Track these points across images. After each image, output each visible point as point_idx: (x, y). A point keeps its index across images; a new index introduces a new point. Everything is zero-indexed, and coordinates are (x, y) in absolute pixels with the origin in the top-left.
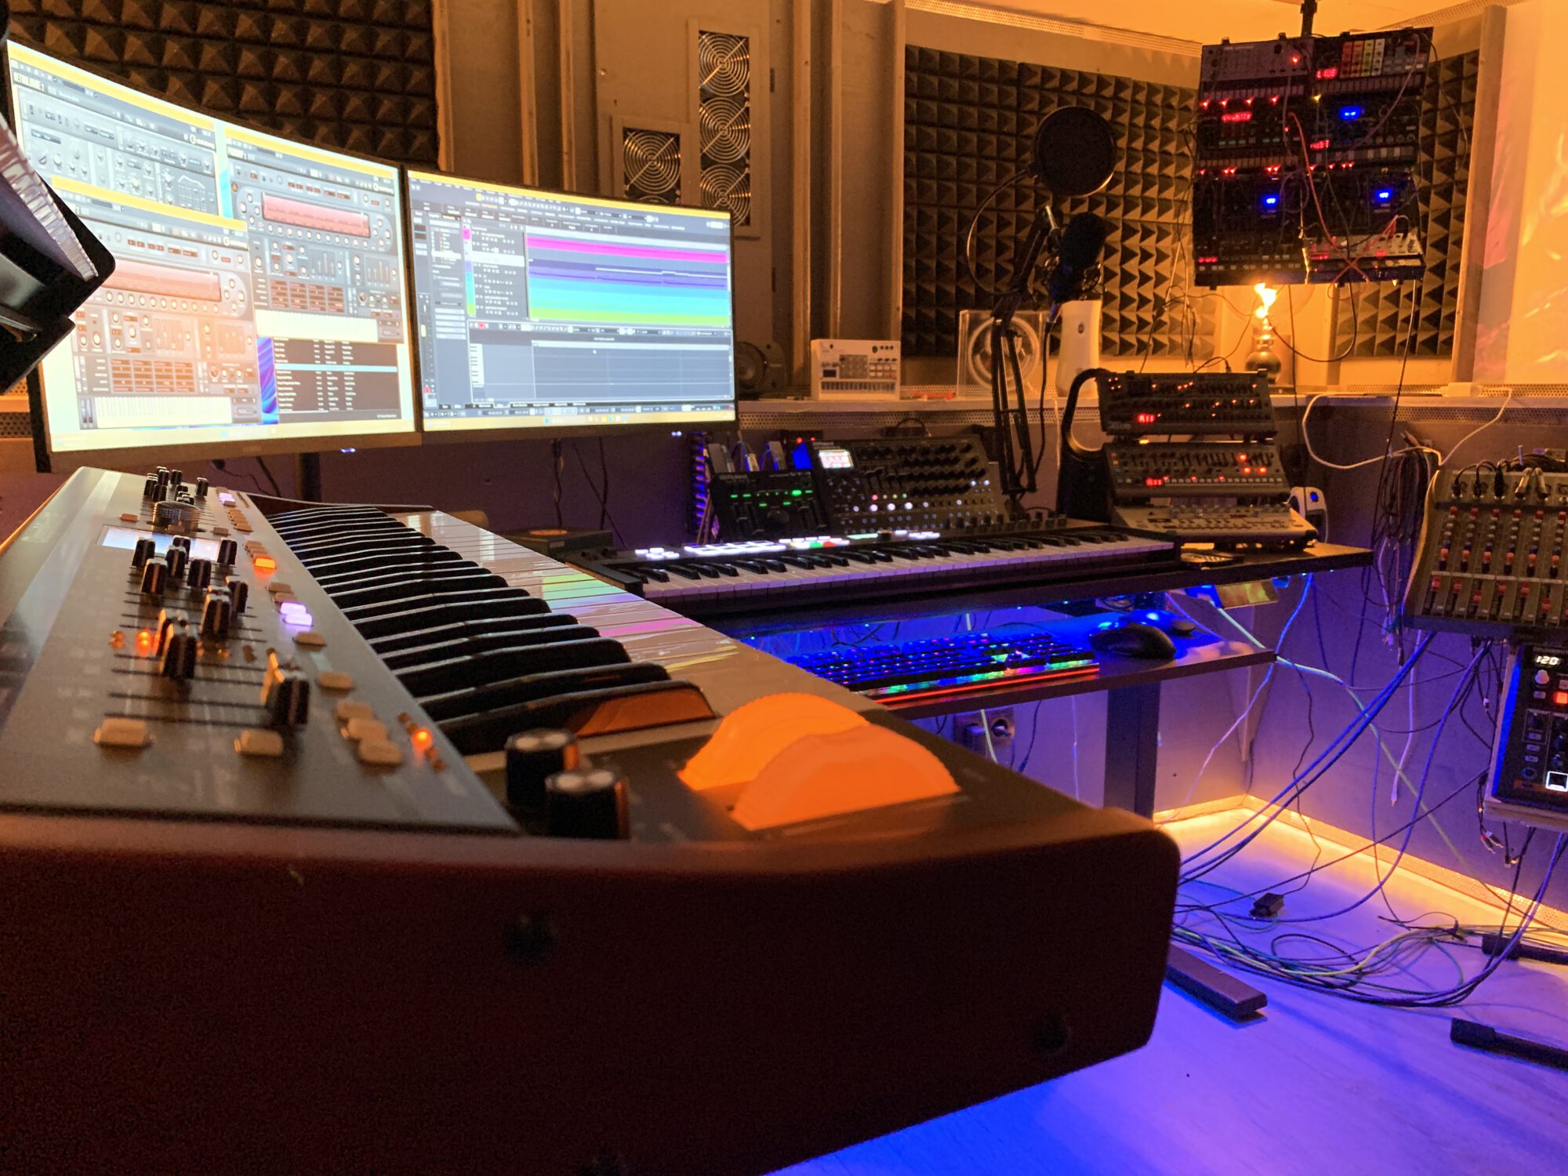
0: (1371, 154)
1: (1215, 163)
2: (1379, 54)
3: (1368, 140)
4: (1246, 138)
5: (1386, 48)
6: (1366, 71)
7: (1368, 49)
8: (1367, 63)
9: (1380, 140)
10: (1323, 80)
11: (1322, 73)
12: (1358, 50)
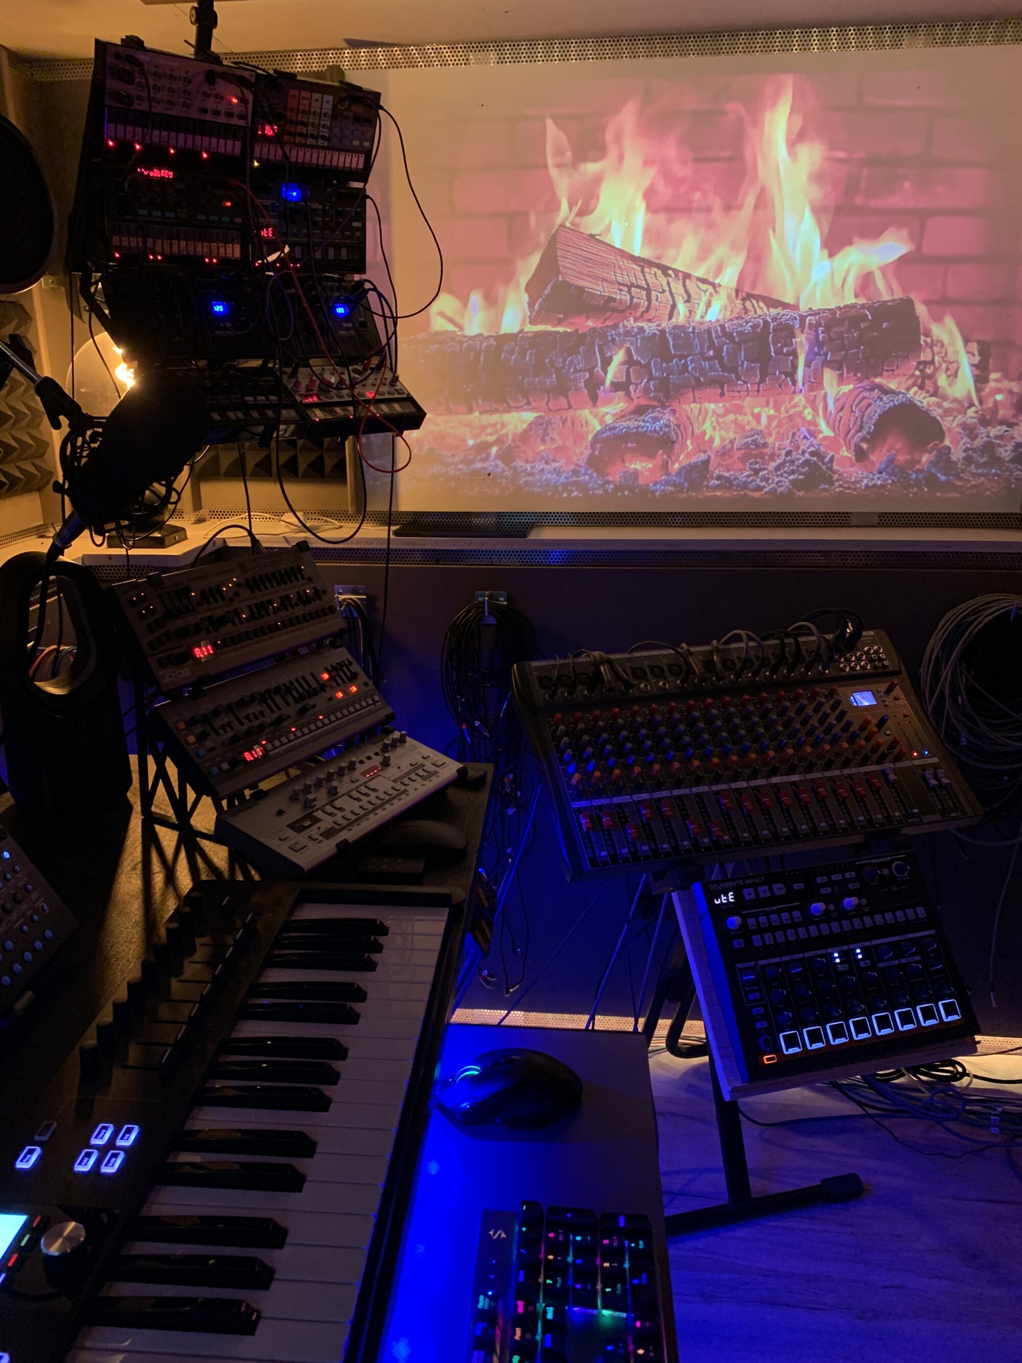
0: (319, 253)
4: (174, 207)
5: (333, 106)
6: (312, 136)
7: (315, 105)
8: (313, 124)
9: (328, 236)
10: (264, 139)
11: (263, 128)
12: (303, 102)
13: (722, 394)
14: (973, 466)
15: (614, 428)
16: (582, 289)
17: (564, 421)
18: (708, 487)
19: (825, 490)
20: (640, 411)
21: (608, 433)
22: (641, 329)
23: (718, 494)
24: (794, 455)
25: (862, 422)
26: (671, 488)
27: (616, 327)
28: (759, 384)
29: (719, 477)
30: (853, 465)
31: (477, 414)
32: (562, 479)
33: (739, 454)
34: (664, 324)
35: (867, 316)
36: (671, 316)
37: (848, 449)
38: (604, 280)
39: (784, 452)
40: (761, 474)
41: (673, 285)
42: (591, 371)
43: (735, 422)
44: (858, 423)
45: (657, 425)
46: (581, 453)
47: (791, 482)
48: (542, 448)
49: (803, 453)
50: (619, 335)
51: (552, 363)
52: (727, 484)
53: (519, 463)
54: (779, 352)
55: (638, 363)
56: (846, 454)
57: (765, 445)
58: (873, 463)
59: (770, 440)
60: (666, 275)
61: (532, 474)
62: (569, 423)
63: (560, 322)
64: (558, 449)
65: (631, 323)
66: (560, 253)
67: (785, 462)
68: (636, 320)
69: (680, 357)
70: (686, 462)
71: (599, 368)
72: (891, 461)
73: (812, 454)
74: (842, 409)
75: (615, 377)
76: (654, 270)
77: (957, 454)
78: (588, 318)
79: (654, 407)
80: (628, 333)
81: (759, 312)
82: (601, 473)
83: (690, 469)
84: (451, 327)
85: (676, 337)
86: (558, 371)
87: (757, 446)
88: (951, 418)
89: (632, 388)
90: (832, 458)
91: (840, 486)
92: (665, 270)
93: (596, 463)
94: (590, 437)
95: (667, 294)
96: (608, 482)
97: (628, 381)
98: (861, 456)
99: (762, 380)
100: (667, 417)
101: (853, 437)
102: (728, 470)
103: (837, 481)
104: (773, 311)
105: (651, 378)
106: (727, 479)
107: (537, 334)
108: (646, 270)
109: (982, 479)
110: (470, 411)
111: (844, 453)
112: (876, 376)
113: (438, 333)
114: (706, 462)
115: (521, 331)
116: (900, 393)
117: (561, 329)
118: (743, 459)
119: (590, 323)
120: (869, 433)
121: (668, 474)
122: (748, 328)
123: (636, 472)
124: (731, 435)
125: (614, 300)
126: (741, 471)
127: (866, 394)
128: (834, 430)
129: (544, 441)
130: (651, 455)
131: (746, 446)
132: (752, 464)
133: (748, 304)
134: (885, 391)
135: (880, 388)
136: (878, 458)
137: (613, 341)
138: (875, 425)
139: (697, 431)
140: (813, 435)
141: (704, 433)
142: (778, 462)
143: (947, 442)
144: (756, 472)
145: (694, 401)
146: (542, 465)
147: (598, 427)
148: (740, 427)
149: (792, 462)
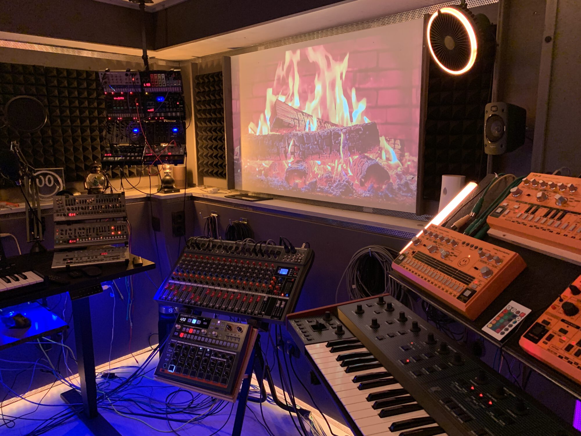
0: (169, 114)
1: (114, 115)
2: (163, 79)
3: (168, 110)
4: (123, 106)
5: (165, 77)
6: (161, 85)
7: (159, 77)
8: (160, 82)
9: (171, 110)
10: (147, 87)
11: (146, 84)
12: (156, 77)
13: (319, 158)
14: (401, 192)
15: (291, 168)
16: (282, 120)
17: (279, 164)
18: (316, 191)
19: (351, 196)
20: (298, 162)
21: (290, 169)
22: (297, 134)
23: (320, 194)
24: (341, 182)
25: (362, 171)
26: (306, 190)
27: (290, 133)
28: (329, 154)
29: (320, 188)
30: (359, 188)
31: (259, 160)
32: (279, 184)
33: (325, 180)
34: (303, 132)
35: (361, 129)
36: (305, 129)
37: (358, 181)
38: (288, 117)
39: (338, 180)
40: (331, 188)
41: (305, 118)
42: (285, 147)
43: (323, 168)
44: (361, 171)
45: (303, 168)
46: (284, 175)
47: (341, 192)
48: (274, 173)
49: (344, 181)
50: (292, 136)
51: (276, 144)
52: (322, 190)
53: (269, 177)
54: (335, 143)
55: (297, 145)
56: (357, 183)
57: (332, 177)
58: (366, 187)
59: (334, 175)
60: (303, 115)
61: (272, 181)
62: (280, 165)
63: (277, 132)
64: (278, 174)
65: (294, 132)
66: (277, 108)
67: (338, 184)
68: (296, 131)
69: (308, 144)
70: (310, 181)
71: (287, 147)
72: (372, 187)
73: (346, 182)
74: (355, 165)
75: (291, 150)
76: (300, 113)
77: (395, 186)
78: (284, 130)
79: (301, 161)
80: (294, 135)
81: (329, 128)
82: (289, 183)
83: (311, 183)
84: (253, 133)
85: (306, 137)
86: (277, 147)
87: (330, 178)
88: (392, 171)
89: (295, 154)
90: (353, 184)
91: (356, 195)
92: (303, 113)
93: (287, 179)
94: (286, 170)
95: (304, 121)
96: (290, 186)
97: (294, 152)
98: (362, 184)
99: (330, 153)
100: (305, 165)
101: (359, 176)
102: (322, 185)
103: (355, 193)
104: (333, 128)
105: (300, 151)
106: (322, 189)
107: (272, 135)
108: (298, 113)
109: (405, 198)
110: (257, 160)
111: (356, 182)
112: (365, 153)
113: (250, 134)
114: (316, 182)
115: (268, 134)
116: (373, 160)
117: (278, 134)
118: (326, 182)
119: (284, 132)
120: (364, 175)
121: (306, 185)
122: (326, 134)
123: (297, 184)
124: (322, 173)
125: (290, 124)
126: (326, 186)
127: (362, 160)
128: (353, 173)
129: (274, 171)
130: (301, 178)
131: (326, 177)
132: (329, 184)
133: (325, 125)
134: (369, 159)
135: (367, 157)
136: (368, 185)
137: (290, 137)
138: (366, 172)
139: (313, 171)
140: (346, 175)
141: (315, 171)
142: (336, 184)
143: (391, 181)
144: (330, 187)
145: (312, 160)
146: (274, 179)
147: (287, 167)
148: (325, 170)
149: (341, 184)
